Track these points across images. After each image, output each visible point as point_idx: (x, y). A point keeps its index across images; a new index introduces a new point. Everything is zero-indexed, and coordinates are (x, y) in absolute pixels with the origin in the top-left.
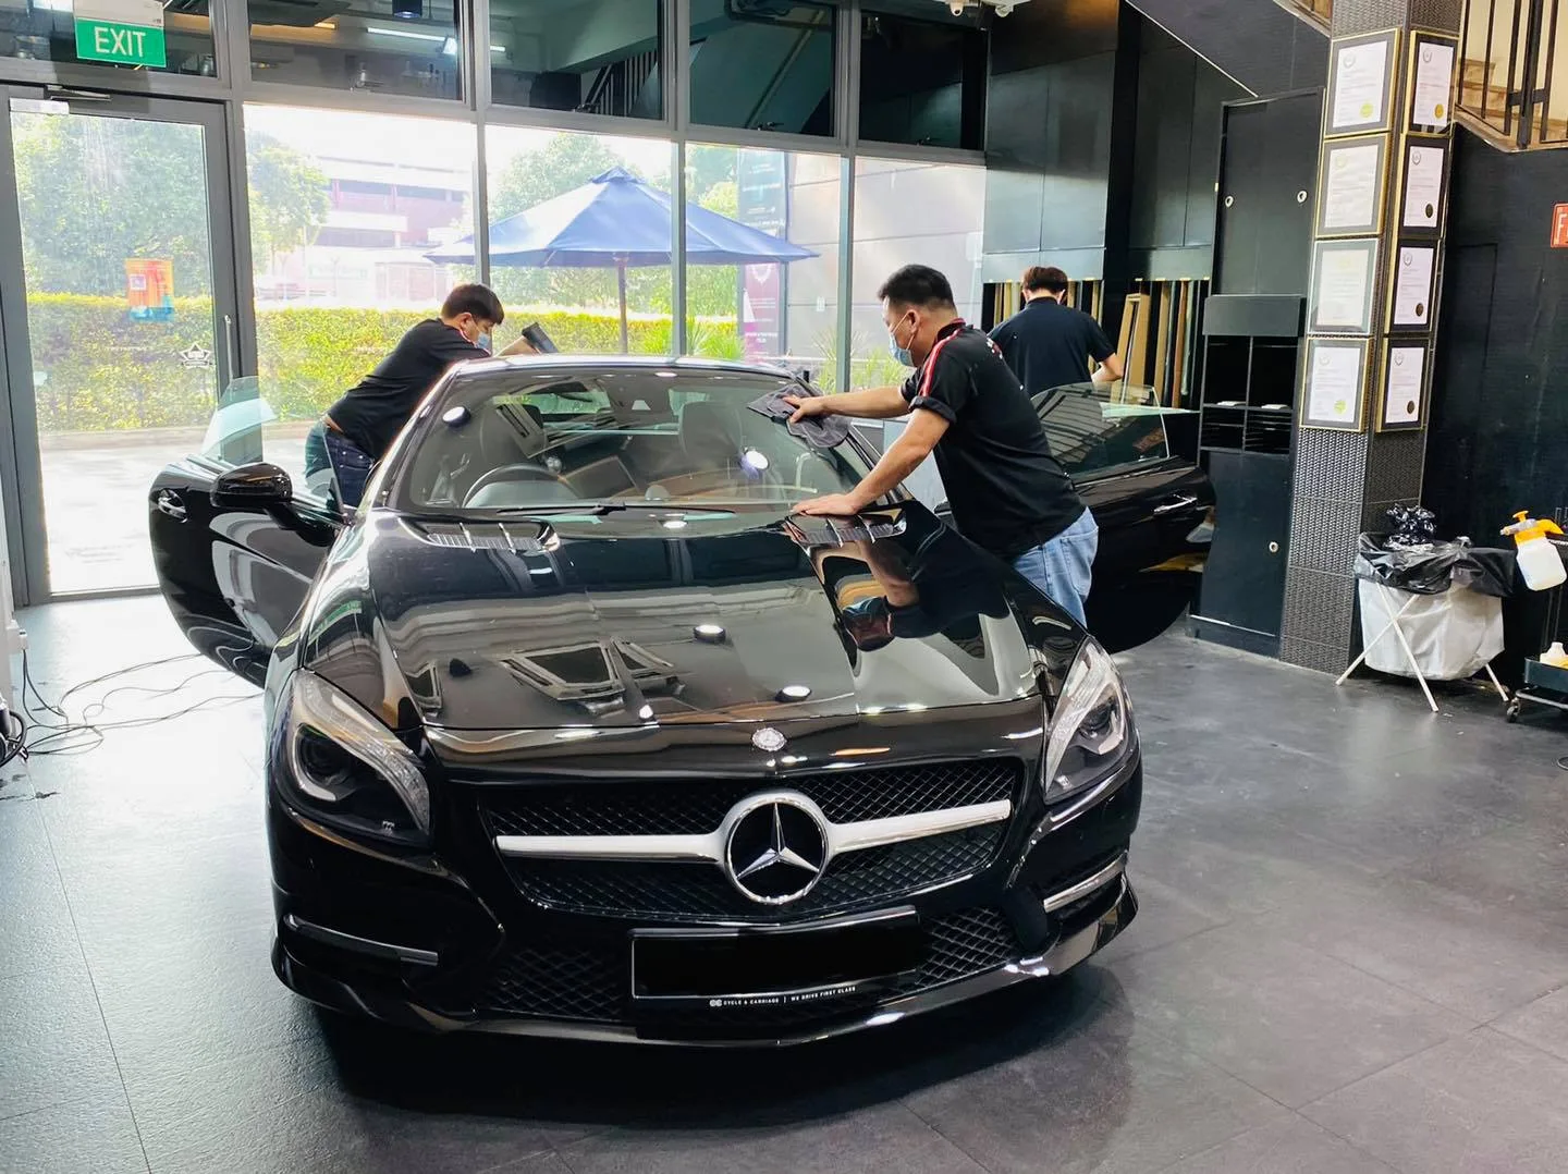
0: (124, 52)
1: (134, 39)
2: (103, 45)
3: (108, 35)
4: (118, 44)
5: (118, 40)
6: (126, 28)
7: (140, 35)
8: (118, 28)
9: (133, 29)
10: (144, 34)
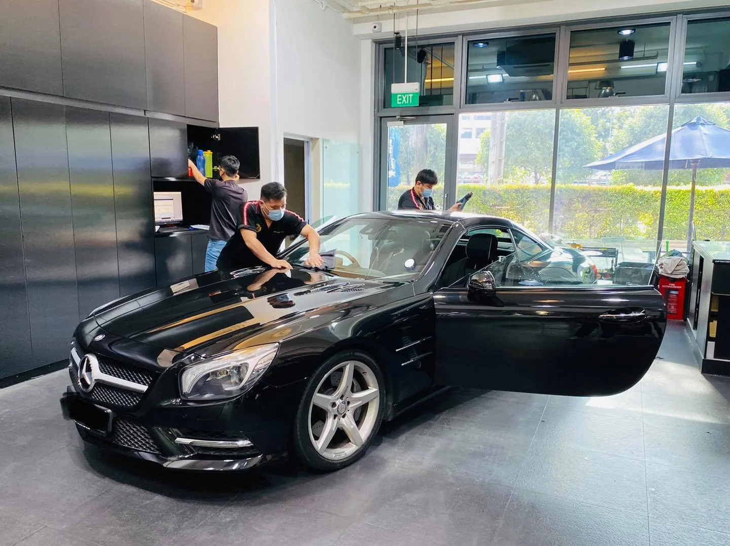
0: (406, 102)
1: (409, 97)
2: (399, 101)
3: (402, 97)
4: (404, 100)
5: (404, 98)
6: (407, 94)
7: (411, 95)
8: (404, 94)
9: (409, 94)
10: (412, 95)
